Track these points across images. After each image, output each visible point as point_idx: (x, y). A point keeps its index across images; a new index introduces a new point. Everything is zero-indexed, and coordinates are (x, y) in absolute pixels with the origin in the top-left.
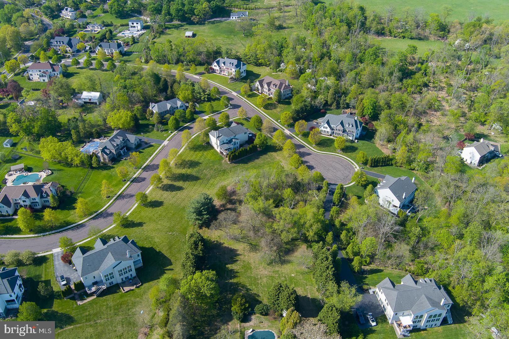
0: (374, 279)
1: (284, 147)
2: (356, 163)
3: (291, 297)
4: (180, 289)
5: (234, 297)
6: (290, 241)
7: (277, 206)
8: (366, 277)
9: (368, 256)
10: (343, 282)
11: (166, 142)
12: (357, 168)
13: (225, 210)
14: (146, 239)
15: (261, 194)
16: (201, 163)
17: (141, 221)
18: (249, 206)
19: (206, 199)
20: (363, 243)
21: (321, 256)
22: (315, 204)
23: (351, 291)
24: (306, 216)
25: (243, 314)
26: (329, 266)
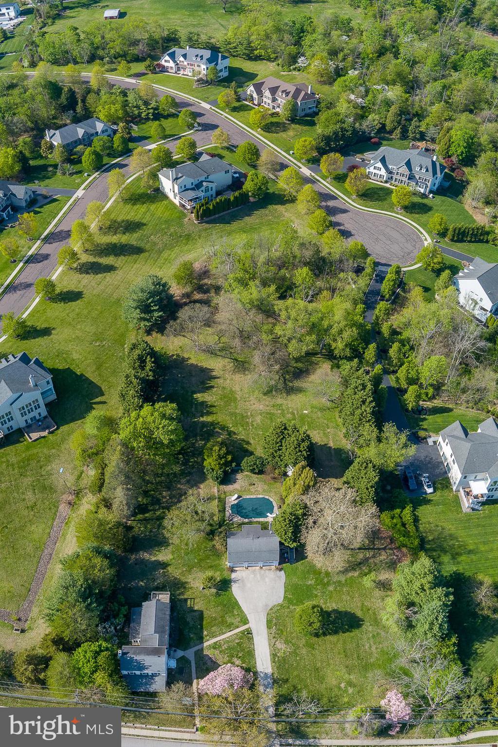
0: (436, 422)
1: (299, 198)
2: (427, 232)
3: (301, 446)
4: (119, 434)
5: (208, 445)
6: (303, 356)
7: (282, 297)
8: (425, 419)
9: (432, 385)
10: (387, 424)
11: (80, 193)
12: (428, 241)
13: (190, 302)
14: (58, 356)
15: (254, 275)
16: (145, 225)
17: (48, 326)
18: (232, 296)
19: (157, 284)
20: (425, 365)
21: (353, 383)
22: (350, 297)
23: (399, 439)
24: (333, 315)
25: (223, 471)
26: (366, 399)
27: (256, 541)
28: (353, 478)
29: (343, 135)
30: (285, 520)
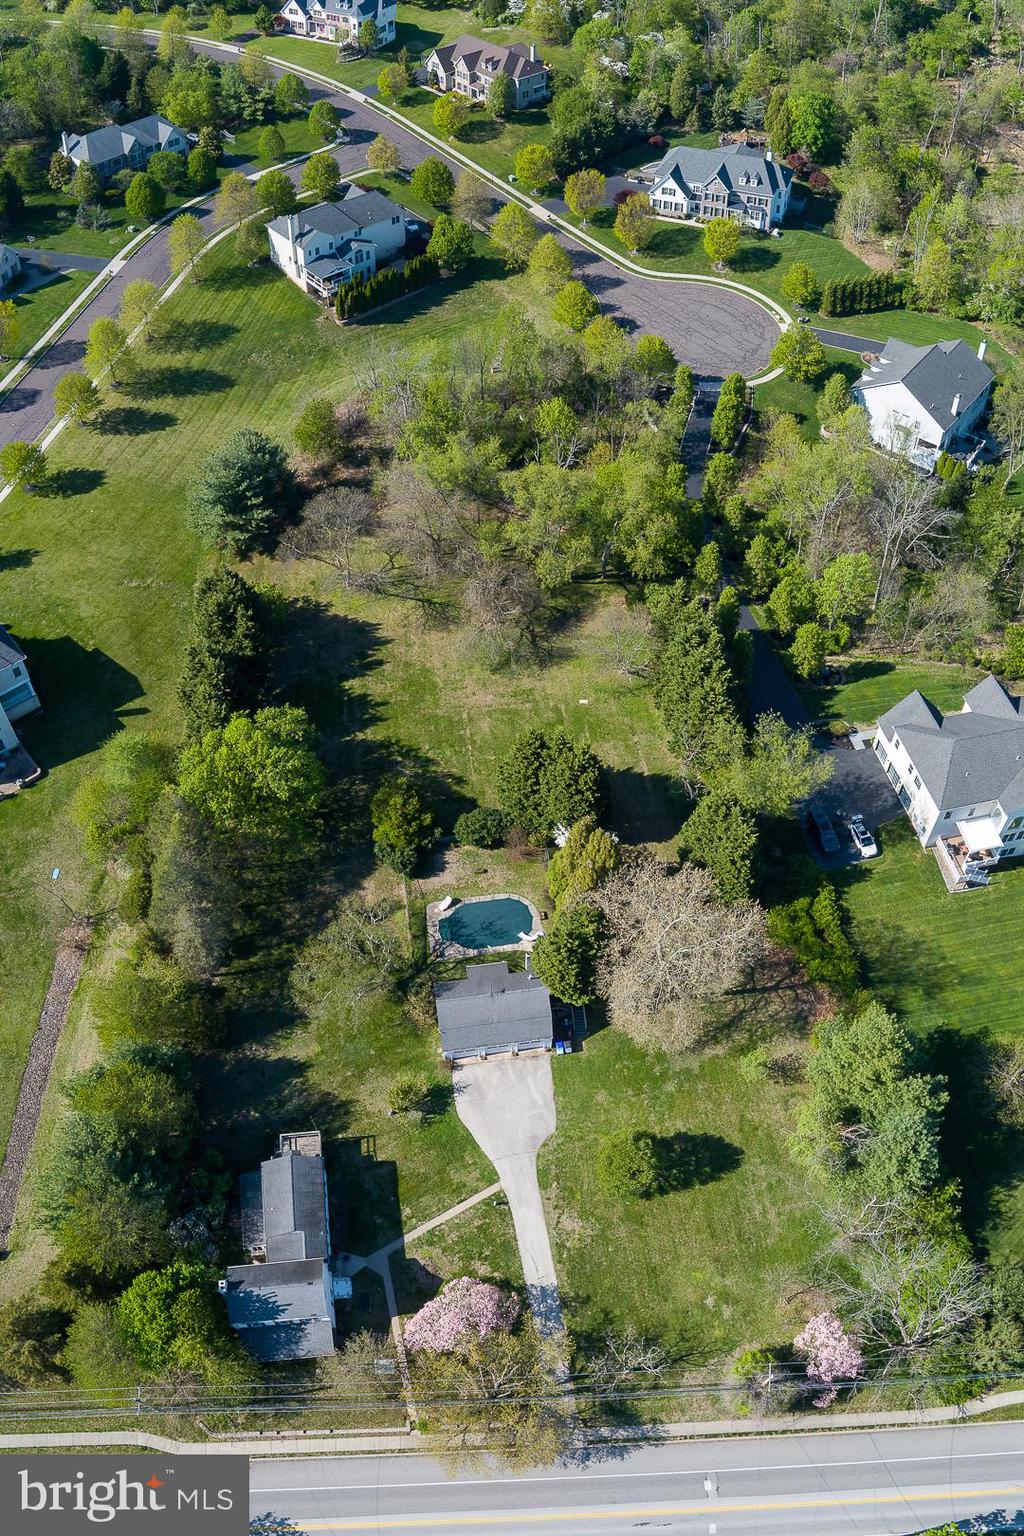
0: (865, 697)
1: (531, 263)
2: (782, 305)
3: (581, 781)
4: (178, 783)
5: (380, 793)
6: (567, 584)
7: (516, 464)
8: (837, 692)
9: (845, 619)
10: (763, 715)
12: (786, 323)
13: (330, 485)
15: (456, 423)
16: (239, 331)
18: (414, 468)
19: (258, 451)
20: (825, 576)
21: (680, 631)
22: (652, 450)
23: (794, 745)
24: (623, 491)
25: (415, 850)
26: (711, 663)
27: (501, 999)
28: (699, 840)
29: (599, 134)
30: (558, 950)
